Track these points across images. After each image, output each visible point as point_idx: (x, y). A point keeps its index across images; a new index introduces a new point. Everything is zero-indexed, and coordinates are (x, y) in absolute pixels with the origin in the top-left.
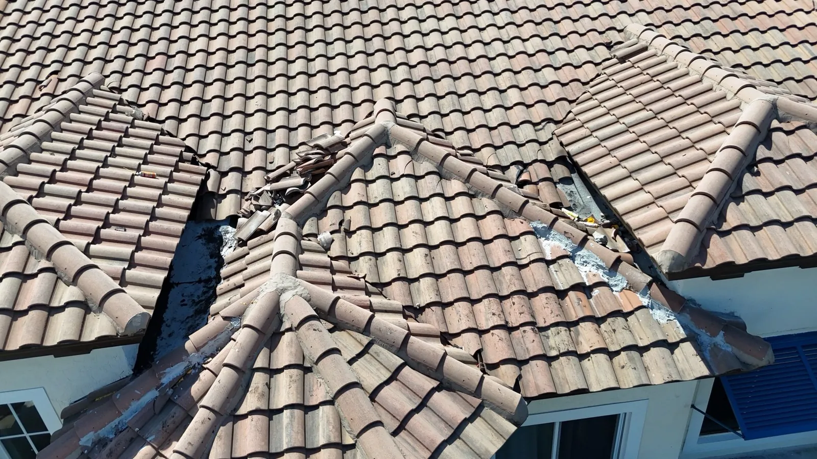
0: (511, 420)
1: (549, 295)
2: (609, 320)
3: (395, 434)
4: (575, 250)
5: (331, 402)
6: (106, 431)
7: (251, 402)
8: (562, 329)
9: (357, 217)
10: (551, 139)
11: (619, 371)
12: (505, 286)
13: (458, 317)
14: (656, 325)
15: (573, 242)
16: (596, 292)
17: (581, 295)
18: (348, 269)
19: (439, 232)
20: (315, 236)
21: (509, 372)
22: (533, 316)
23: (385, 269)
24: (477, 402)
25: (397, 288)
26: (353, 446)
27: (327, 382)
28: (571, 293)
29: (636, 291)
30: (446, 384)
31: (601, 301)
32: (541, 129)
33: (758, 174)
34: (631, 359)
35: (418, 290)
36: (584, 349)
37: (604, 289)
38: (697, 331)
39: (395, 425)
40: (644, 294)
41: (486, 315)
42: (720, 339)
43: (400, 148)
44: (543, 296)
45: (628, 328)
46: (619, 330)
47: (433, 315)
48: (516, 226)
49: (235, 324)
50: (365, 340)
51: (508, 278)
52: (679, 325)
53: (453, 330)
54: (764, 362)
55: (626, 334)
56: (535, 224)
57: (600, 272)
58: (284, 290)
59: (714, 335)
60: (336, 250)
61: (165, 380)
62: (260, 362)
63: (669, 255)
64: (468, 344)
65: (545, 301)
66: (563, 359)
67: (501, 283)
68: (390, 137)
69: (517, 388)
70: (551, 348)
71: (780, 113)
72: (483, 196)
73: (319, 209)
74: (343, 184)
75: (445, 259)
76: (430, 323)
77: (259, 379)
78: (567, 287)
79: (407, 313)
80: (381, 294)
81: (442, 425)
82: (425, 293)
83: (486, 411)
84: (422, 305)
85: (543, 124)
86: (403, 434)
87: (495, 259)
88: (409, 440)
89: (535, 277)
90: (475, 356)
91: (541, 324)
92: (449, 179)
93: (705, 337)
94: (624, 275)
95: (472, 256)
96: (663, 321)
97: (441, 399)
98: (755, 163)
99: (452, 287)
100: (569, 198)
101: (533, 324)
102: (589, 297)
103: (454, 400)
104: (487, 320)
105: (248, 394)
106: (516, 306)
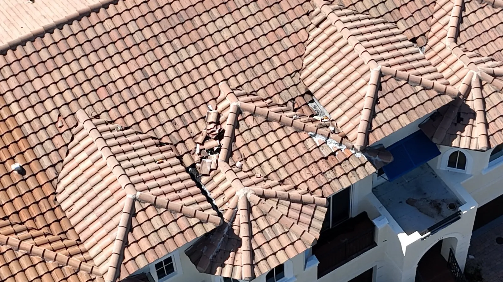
0: (325, 207)
1: (323, 160)
2: (343, 162)
3: (297, 224)
4: (326, 140)
5: (278, 222)
6: (214, 254)
7: (255, 231)
8: (330, 171)
9: (245, 151)
10: (300, 82)
11: (350, 179)
12: (308, 162)
13: (297, 179)
14: (358, 159)
15: (325, 137)
16: (337, 153)
17: (333, 156)
18: (253, 174)
19: (278, 148)
20: (235, 165)
21: (319, 192)
22: (320, 170)
23: (265, 169)
24: (314, 205)
25: (273, 175)
26: (288, 231)
27: (274, 217)
28: (329, 157)
29: (349, 149)
30: (304, 204)
31: (340, 157)
32: (294, 76)
33: (379, 103)
34: (353, 174)
35: (280, 173)
36: (338, 175)
37: (340, 151)
38: (370, 157)
39: (297, 221)
40: (352, 149)
41: (305, 174)
42: (377, 158)
43: (247, 113)
44: (321, 161)
45: (350, 164)
46: (347, 165)
47: (288, 181)
48: (303, 135)
49: (236, 209)
50: (277, 200)
51: (308, 158)
52: (365, 157)
53: (297, 184)
54: (391, 161)
55: (350, 166)
56: (309, 133)
57: (337, 145)
58: (246, 194)
59: (376, 157)
60: (245, 168)
61: (225, 234)
62: (251, 219)
63: (359, 147)
64: (303, 187)
65: (322, 163)
66: (333, 181)
67: (306, 161)
68: (241, 109)
69: (323, 197)
70: (329, 179)
71: (383, 74)
72: (287, 126)
73: (230, 154)
74: (233, 139)
75: (284, 158)
76: (289, 184)
77: (253, 223)
78: (327, 155)
79: (280, 183)
80: (268, 179)
81: (308, 216)
82: (283, 174)
83: (318, 207)
84: (284, 178)
85: (294, 74)
86: (299, 223)
87: (301, 152)
88: (302, 224)
89: (316, 155)
90: (307, 191)
91: (323, 171)
92: (271, 121)
93: (373, 158)
94: (344, 144)
95: (293, 154)
96: (360, 157)
97: (305, 208)
98: (378, 99)
99: (291, 168)
100: (315, 110)
101: (321, 172)
102: (335, 155)
103: (308, 208)
104: (306, 176)
105: (253, 228)
106: (314, 168)
